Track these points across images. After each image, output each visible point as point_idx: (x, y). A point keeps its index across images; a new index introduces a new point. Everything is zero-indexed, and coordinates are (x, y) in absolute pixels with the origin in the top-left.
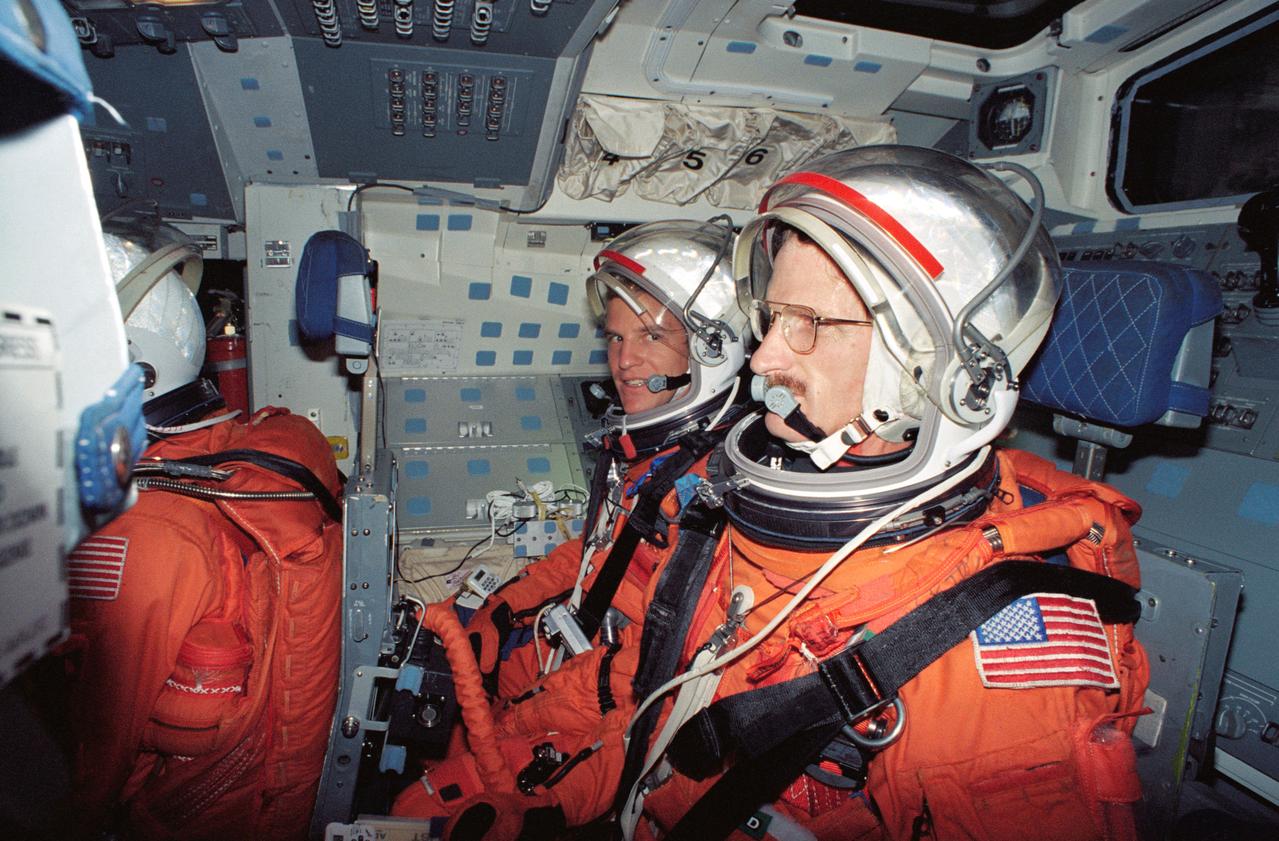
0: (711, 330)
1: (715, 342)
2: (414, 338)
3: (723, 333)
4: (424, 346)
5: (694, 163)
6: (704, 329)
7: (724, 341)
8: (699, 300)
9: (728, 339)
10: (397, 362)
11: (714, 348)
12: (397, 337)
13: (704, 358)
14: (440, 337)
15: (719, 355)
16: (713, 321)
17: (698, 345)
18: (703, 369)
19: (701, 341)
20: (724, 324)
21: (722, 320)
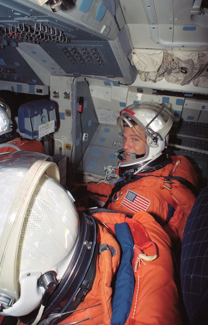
0: (154, 135)
1: (155, 139)
2: (107, 115)
3: (158, 137)
4: (110, 117)
5: (184, 71)
6: (152, 135)
7: (158, 140)
8: (150, 125)
9: (160, 139)
10: (104, 120)
11: (155, 142)
12: (102, 114)
13: (151, 145)
14: (114, 115)
15: (156, 144)
16: (156, 133)
17: (149, 140)
18: (151, 149)
19: (150, 139)
20: (159, 134)
21: (159, 133)
